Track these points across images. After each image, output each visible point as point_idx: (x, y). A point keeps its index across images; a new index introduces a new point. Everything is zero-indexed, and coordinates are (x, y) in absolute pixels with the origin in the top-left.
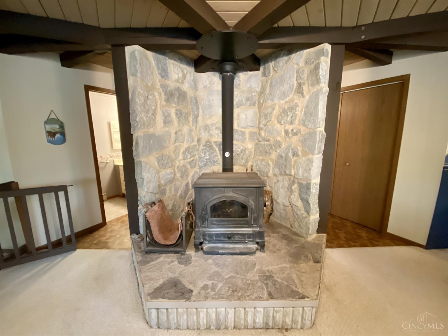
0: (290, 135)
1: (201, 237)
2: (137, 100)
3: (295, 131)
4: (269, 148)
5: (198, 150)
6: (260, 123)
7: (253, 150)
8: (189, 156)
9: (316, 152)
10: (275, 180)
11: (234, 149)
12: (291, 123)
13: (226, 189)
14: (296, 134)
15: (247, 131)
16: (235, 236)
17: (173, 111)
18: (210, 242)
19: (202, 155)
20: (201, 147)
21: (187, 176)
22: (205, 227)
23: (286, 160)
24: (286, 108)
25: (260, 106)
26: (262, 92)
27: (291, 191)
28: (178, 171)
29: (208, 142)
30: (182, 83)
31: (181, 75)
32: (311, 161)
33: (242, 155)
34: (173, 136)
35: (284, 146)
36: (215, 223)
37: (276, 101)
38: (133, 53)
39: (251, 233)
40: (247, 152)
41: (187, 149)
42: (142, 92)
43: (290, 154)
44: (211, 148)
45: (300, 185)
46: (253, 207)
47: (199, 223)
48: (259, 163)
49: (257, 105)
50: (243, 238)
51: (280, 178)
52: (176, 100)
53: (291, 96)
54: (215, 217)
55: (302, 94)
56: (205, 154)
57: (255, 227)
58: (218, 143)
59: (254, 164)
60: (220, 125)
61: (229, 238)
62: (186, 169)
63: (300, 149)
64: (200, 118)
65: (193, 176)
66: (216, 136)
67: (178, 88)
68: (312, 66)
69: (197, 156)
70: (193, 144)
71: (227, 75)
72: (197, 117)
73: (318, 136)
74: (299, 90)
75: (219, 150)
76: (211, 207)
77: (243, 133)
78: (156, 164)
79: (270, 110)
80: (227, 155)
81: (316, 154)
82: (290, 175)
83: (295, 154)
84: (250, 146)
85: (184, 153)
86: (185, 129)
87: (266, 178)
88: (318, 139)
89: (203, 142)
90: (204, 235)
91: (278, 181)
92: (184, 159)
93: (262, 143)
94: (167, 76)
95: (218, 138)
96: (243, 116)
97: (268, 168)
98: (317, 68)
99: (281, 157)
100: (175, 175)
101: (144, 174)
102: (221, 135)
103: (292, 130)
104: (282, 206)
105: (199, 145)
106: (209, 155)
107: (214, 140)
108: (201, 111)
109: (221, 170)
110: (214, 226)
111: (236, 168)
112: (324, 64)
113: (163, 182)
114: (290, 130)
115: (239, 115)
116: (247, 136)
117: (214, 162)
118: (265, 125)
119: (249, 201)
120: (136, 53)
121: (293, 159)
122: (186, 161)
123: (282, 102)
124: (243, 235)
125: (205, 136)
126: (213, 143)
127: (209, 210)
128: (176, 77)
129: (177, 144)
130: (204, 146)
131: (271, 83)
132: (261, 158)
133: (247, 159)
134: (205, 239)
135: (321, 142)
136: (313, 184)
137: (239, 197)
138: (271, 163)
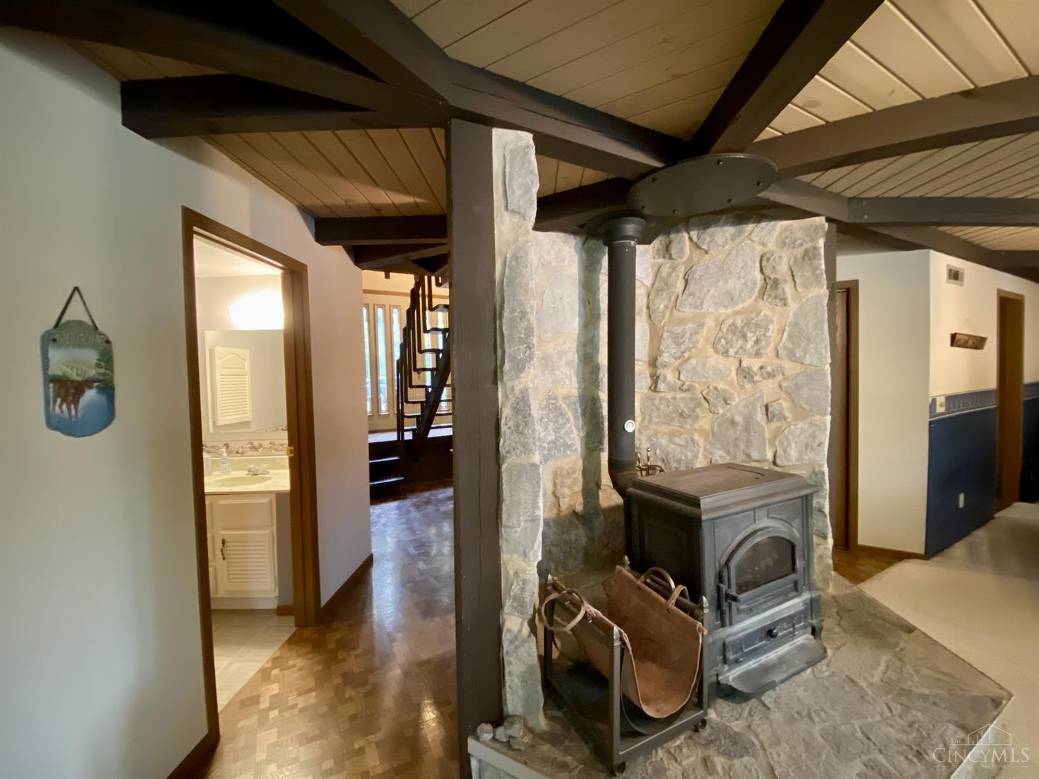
0: (757, 378)
1: (720, 657)
3: (768, 369)
4: (691, 405)
6: (656, 351)
12: (758, 354)
14: (771, 375)
18: (736, 663)
19: (540, 432)
23: (747, 429)
24: (739, 323)
25: (657, 316)
26: (661, 289)
29: (551, 397)
32: (820, 428)
35: (737, 400)
36: (743, 607)
37: (708, 309)
39: (801, 607)
43: (760, 417)
44: (558, 412)
46: (801, 543)
48: (664, 441)
53: (749, 302)
55: (783, 300)
56: (546, 429)
57: (805, 591)
58: (572, 398)
63: (786, 405)
64: (535, 339)
66: (567, 383)
71: (629, 246)
75: (576, 417)
76: (736, 567)
79: (690, 326)
80: (630, 426)
83: (774, 416)
90: (725, 649)
93: (668, 395)
97: (692, 451)
98: (813, 256)
99: (733, 422)
102: (575, 380)
103: (762, 368)
106: (556, 430)
107: (562, 391)
110: (741, 616)
114: (755, 369)
118: (678, 358)
119: (794, 533)
121: (769, 428)
123: (726, 311)
124: (790, 619)
125: (544, 383)
126: (561, 401)
127: (733, 575)
130: (543, 408)
131: (692, 272)
132: (664, 428)
137: (778, 526)
138: (700, 441)
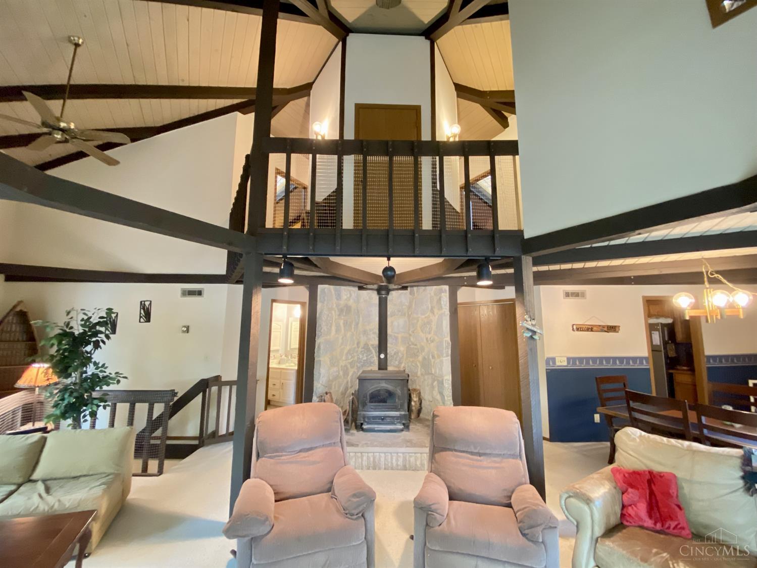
0: (429, 342)
1: (362, 419)
2: (323, 318)
3: (432, 339)
4: (417, 350)
5: (357, 351)
6: (409, 330)
7: (405, 352)
8: (350, 357)
9: (445, 355)
10: (422, 380)
11: (388, 352)
12: (430, 333)
13: (381, 381)
14: (432, 341)
15: (400, 336)
16: (387, 419)
17: (342, 322)
18: (368, 423)
19: (361, 357)
20: (360, 349)
21: (348, 375)
22: (365, 411)
23: (428, 361)
24: (426, 321)
25: (409, 316)
26: (410, 307)
27: (433, 387)
28: (341, 369)
29: (366, 345)
30: (349, 300)
31: (348, 296)
32: (442, 362)
33: (395, 357)
34: (340, 341)
35: (426, 350)
36: (372, 407)
37: (419, 315)
38: (323, 290)
39: (399, 415)
40: (400, 354)
41: (349, 351)
42: (326, 313)
43: (431, 357)
44: (369, 350)
45: (438, 381)
46: (400, 395)
47: (360, 408)
48: (410, 364)
49: (407, 315)
50: (392, 421)
51: (426, 377)
52: (344, 314)
53: (428, 314)
54: (372, 402)
55: (434, 314)
56: (363, 355)
57: (402, 411)
58: (375, 346)
59: (406, 366)
60: (377, 331)
61: (383, 419)
62: (347, 369)
63: (436, 352)
64: (360, 325)
65: (352, 376)
66: (373, 340)
67: (346, 304)
68: (438, 297)
69: (356, 358)
70: (354, 347)
71: (382, 297)
72: (357, 324)
73: (444, 344)
74: (432, 311)
75: (376, 352)
76: (370, 395)
77: (396, 338)
78: (329, 363)
79: (415, 321)
80: (382, 356)
81: (445, 357)
82: (432, 374)
83: (433, 357)
84: (402, 349)
85: (347, 354)
86: (349, 334)
87: (416, 378)
88: (444, 346)
89: (362, 345)
90: (364, 417)
91: (425, 380)
92: (346, 360)
93: (412, 346)
94: (340, 298)
95: (376, 342)
96: (396, 323)
97: (417, 369)
98: (440, 299)
99: (425, 359)
100: (339, 373)
101: (321, 370)
102: (377, 339)
103: (430, 338)
104: (427, 402)
105: (358, 347)
106: (367, 356)
107: (371, 343)
108: (361, 319)
109: (377, 369)
110: (372, 410)
111: (390, 368)
112: (444, 297)
113: (331, 378)
114: (429, 338)
115: (392, 322)
116: (400, 340)
117: (371, 363)
118: (413, 332)
119: (397, 390)
120: (326, 290)
121: (433, 361)
122: (348, 361)
123: (423, 317)
124: (393, 417)
125: (363, 339)
126: (370, 346)
127: (368, 397)
128: (346, 297)
129: (342, 347)
130: (363, 348)
131: (415, 302)
132: (411, 360)
133: (400, 361)
134: (364, 421)
135: (448, 348)
136: (446, 380)
137: (390, 387)
138: (419, 364)
